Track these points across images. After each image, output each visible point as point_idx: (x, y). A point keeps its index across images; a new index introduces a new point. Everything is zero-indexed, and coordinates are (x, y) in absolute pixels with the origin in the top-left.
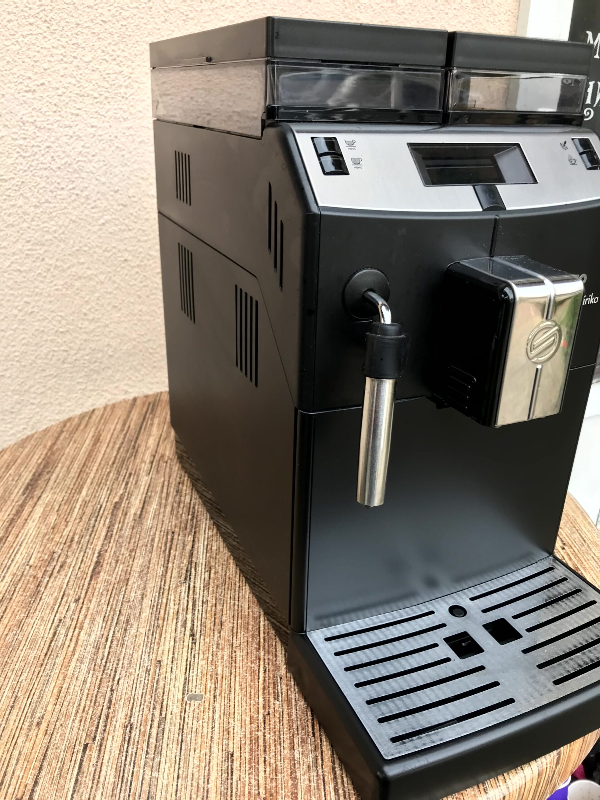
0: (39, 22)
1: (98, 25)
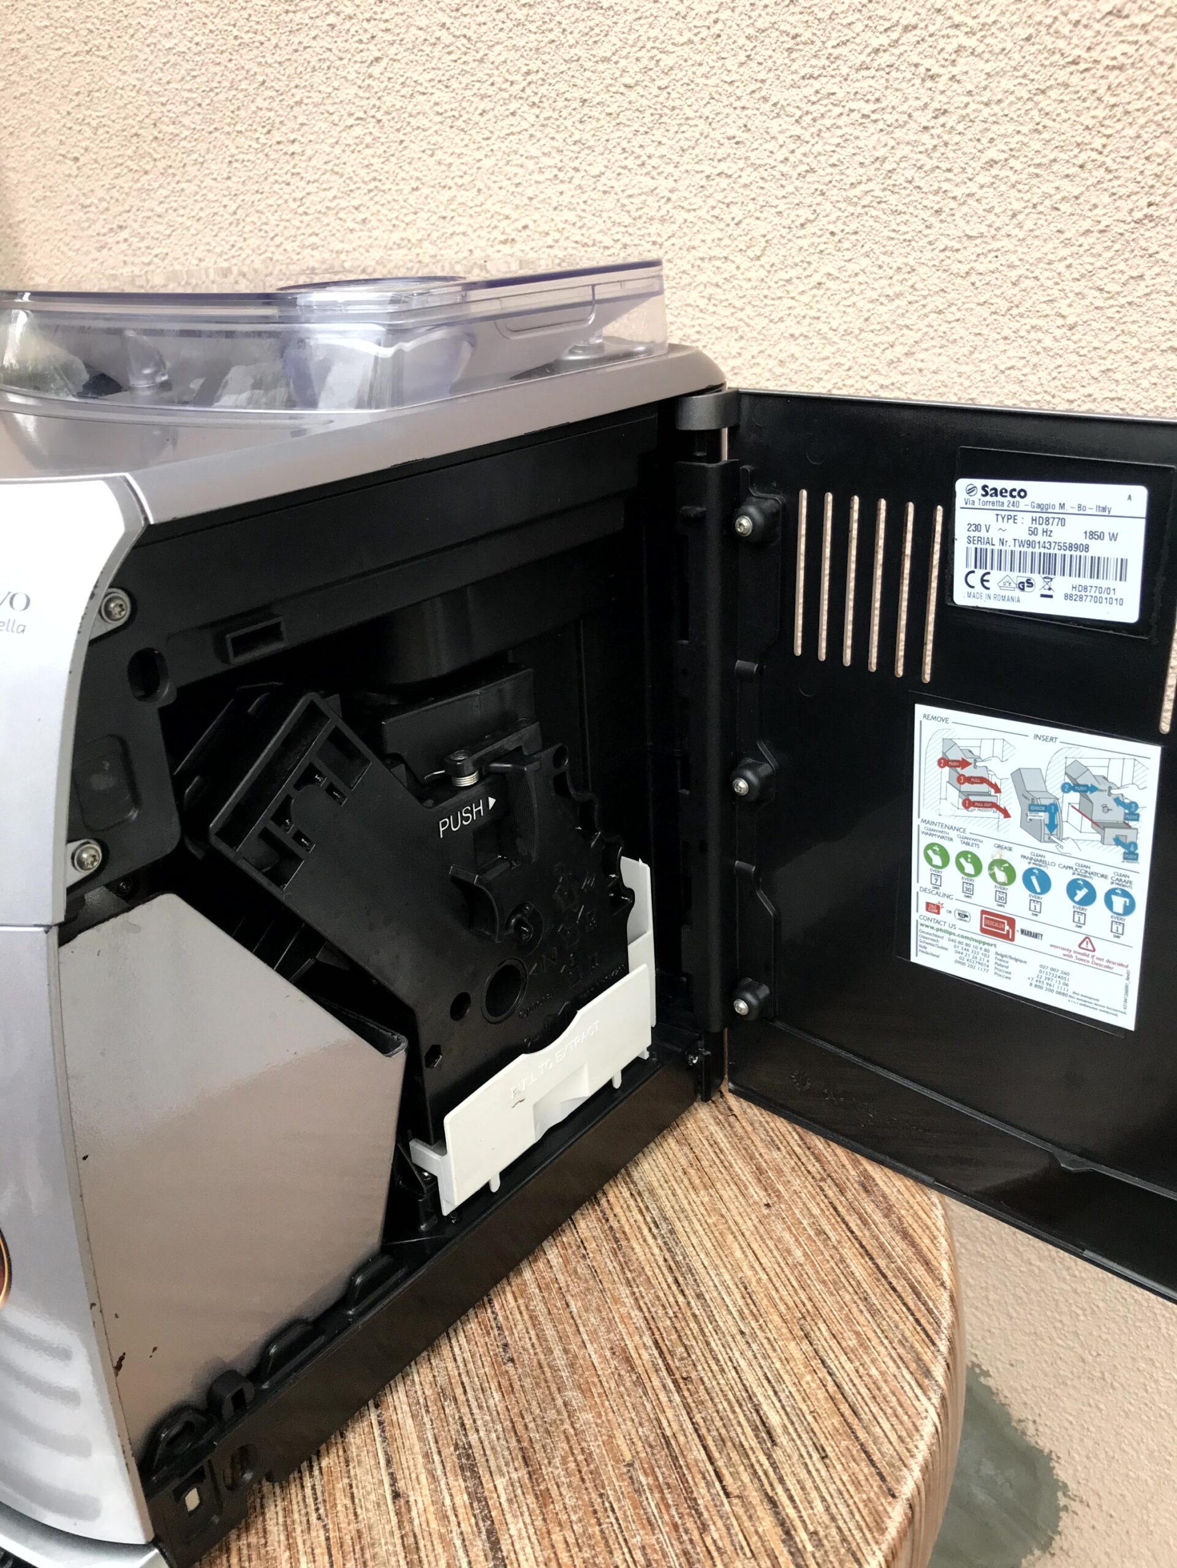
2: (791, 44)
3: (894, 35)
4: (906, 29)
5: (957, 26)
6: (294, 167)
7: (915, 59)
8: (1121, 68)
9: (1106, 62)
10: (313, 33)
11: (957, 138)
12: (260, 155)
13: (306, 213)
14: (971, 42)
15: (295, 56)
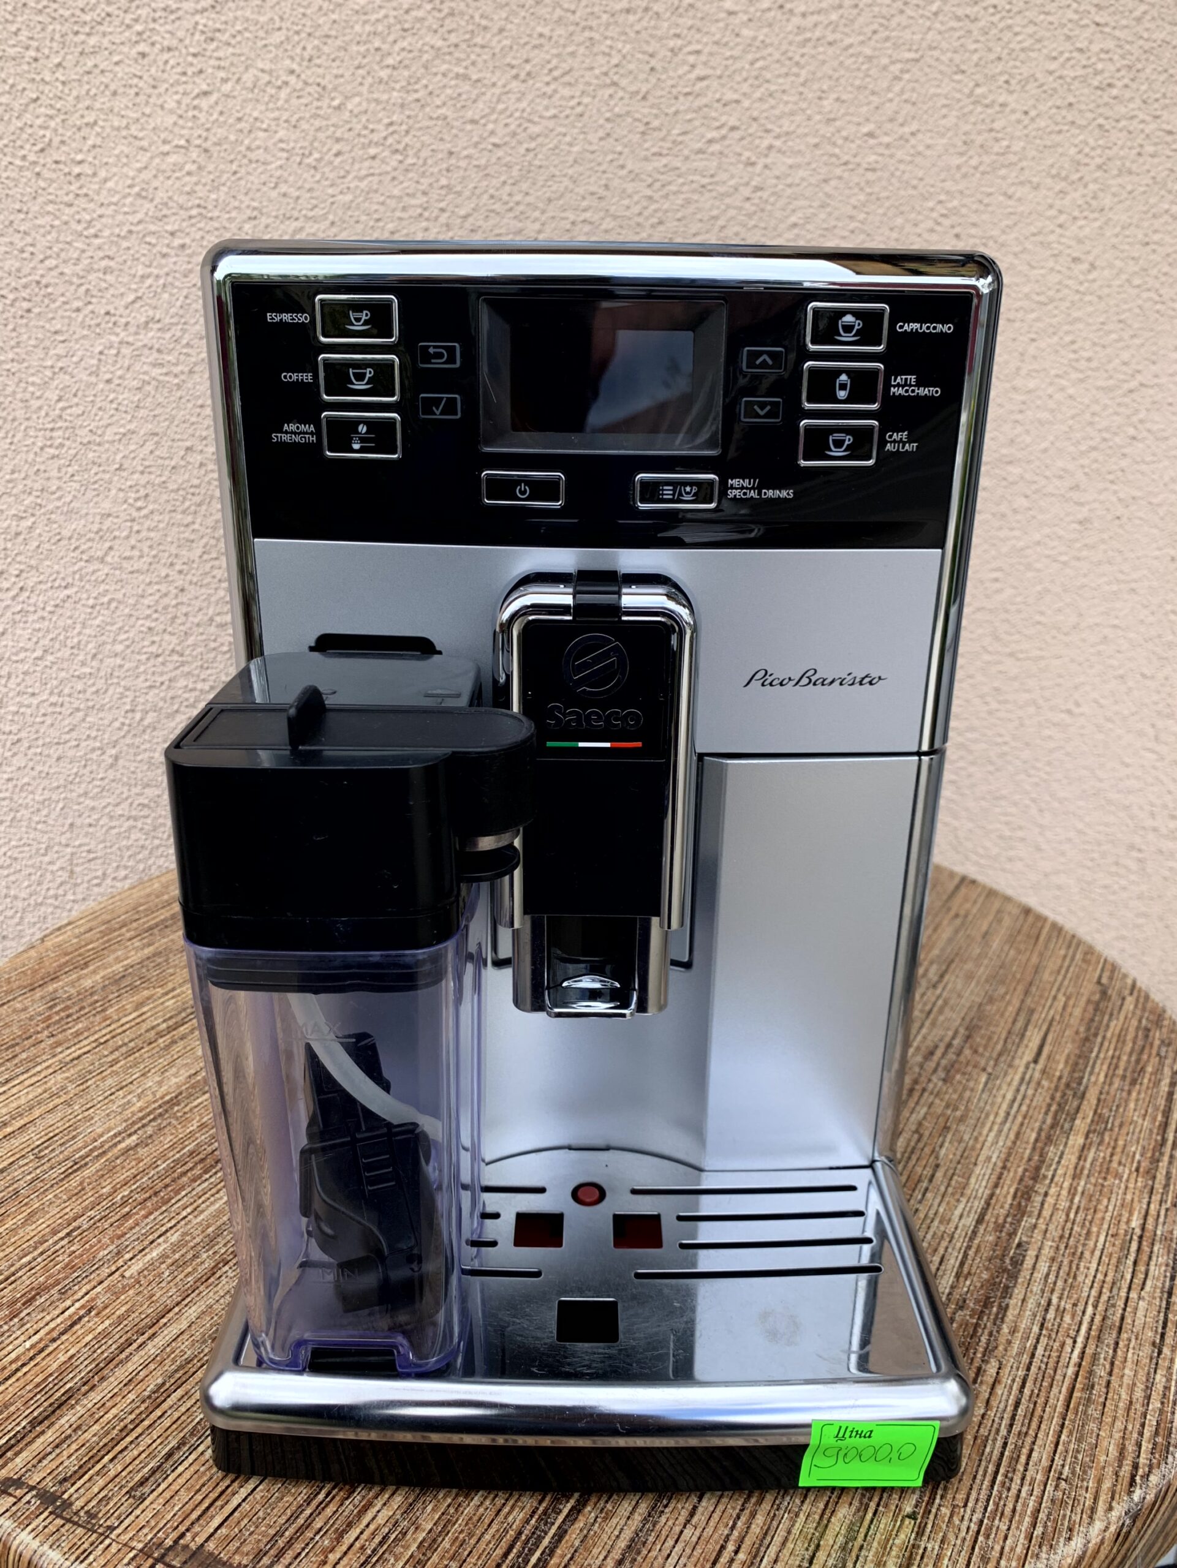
0: (386, 153)
1: (485, 153)
2: (642, 128)
3: (724, 131)
4: (733, 128)
5: (767, 131)
6: (81, 188)
7: (738, 150)
8: (874, 170)
9: (865, 166)
10: (116, 58)
11: (769, 207)
12: (28, 174)
13: (96, 236)
14: (778, 143)
15: (86, 78)
